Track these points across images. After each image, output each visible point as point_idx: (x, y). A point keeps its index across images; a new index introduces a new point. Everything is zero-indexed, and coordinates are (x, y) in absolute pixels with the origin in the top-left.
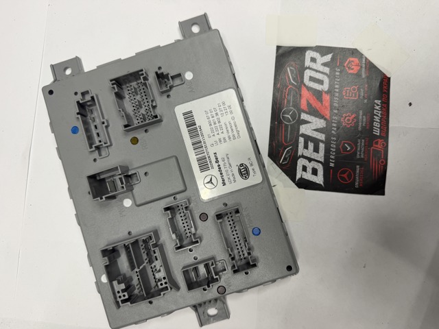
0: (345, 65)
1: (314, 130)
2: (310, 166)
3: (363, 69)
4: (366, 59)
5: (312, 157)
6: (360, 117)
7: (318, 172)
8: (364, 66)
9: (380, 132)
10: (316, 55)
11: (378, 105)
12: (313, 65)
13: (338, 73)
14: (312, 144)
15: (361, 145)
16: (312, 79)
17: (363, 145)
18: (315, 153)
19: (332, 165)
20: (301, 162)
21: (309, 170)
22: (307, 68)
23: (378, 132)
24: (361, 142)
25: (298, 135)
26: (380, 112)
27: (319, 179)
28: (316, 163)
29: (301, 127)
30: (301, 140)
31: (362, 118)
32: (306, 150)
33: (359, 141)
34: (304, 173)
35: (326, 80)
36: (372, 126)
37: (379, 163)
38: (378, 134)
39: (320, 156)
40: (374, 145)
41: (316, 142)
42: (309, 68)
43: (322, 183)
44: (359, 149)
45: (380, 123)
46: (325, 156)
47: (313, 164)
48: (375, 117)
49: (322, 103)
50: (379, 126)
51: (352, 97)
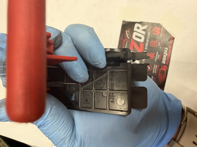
0: (153, 30)
3: (161, 33)
4: (164, 28)
6: (157, 55)
8: (162, 31)
9: (166, 62)
10: (139, 25)
11: (166, 50)
12: (138, 30)
13: (149, 34)
15: (155, 67)
16: (136, 36)
17: (156, 67)
22: (135, 31)
23: (165, 62)
24: (156, 66)
26: (167, 53)
31: (158, 55)
33: (155, 65)
35: (143, 37)
36: (162, 59)
37: (163, 76)
38: (164, 63)
40: (162, 68)
42: (136, 31)
44: (154, 69)
45: (166, 58)
48: (164, 55)
49: (140, 47)
50: (165, 60)
51: (154, 45)
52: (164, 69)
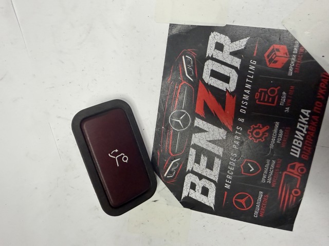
1: (210, 141)
2: (200, 184)
3: (293, 63)
5: (204, 174)
6: (275, 131)
7: (209, 192)
8: (294, 57)
9: (300, 155)
10: (224, 39)
11: (305, 116)
12: (218, 55)
13: (252, 68)
14: (206, 159)
15: (270, 166)
16: (214, 74)
17: (273, 167)
18: (208, 170)
19: (227, 186)
20: (189, 179)
21: (199, 188)
22: (209, 58)
23: (298, 153)
24: (271, 163)
25: (189, 146)
26: (306, 127)
27: (210, 201)
28: (208, 181)
29: (193, 135)
30: (193, 152)
31: (278, 132)
32: (197, 165)
33: (268, 161)
34: (192, 191)
35: (234, 76)
36: (289, 144)
37: (290, 193)
38: (298, 156)
39: (214, 174)
40: (289, 170)
41: (211, 157)
42: (212, 58)
43: (212, 206)
45: (303, 141)
46: (220, 175)
47: (204, 182)
48: (297, 132)
49: (224, 108)
50: (300, 146)
51: (268, 102)
52: (295, 171)
